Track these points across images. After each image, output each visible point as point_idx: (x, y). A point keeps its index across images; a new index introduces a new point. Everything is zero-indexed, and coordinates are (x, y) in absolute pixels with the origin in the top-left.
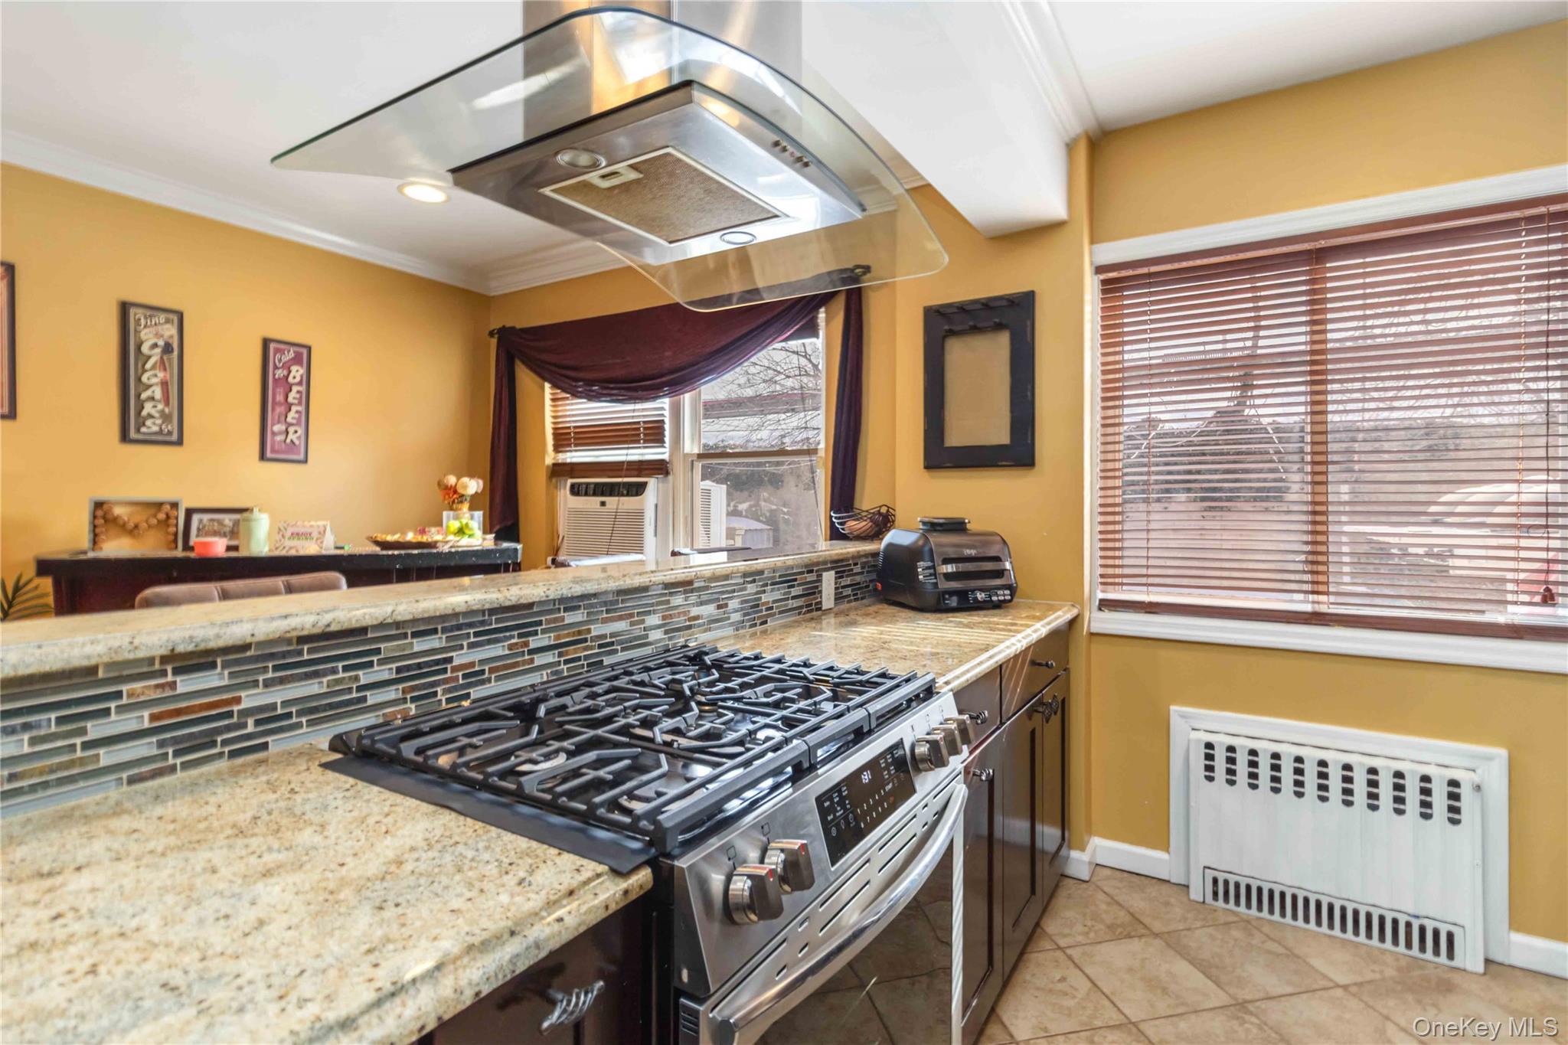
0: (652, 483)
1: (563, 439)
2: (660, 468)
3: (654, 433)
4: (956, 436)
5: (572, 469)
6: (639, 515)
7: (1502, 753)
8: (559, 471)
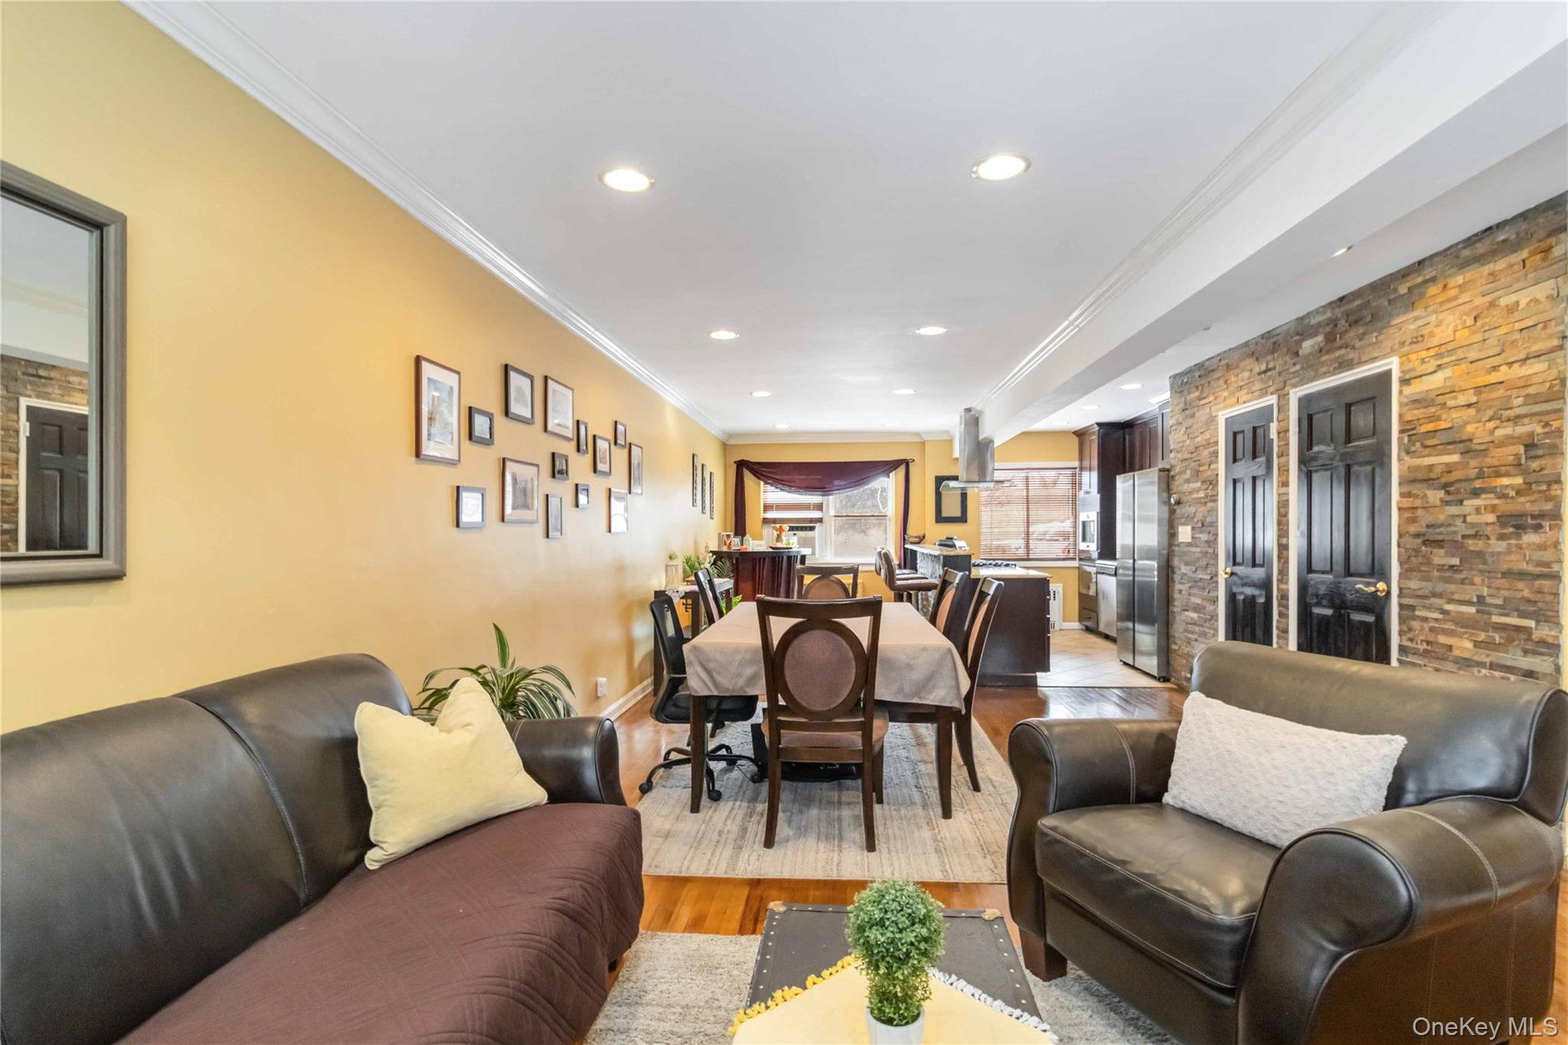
0: (817, 525)
1: (767, 508)
2: (820, 520)
3: (819, 507)
4: (945, 514)
5: (774, 521)
6: (813, 538)
7: (1061, 585)
8: (766, 521)
